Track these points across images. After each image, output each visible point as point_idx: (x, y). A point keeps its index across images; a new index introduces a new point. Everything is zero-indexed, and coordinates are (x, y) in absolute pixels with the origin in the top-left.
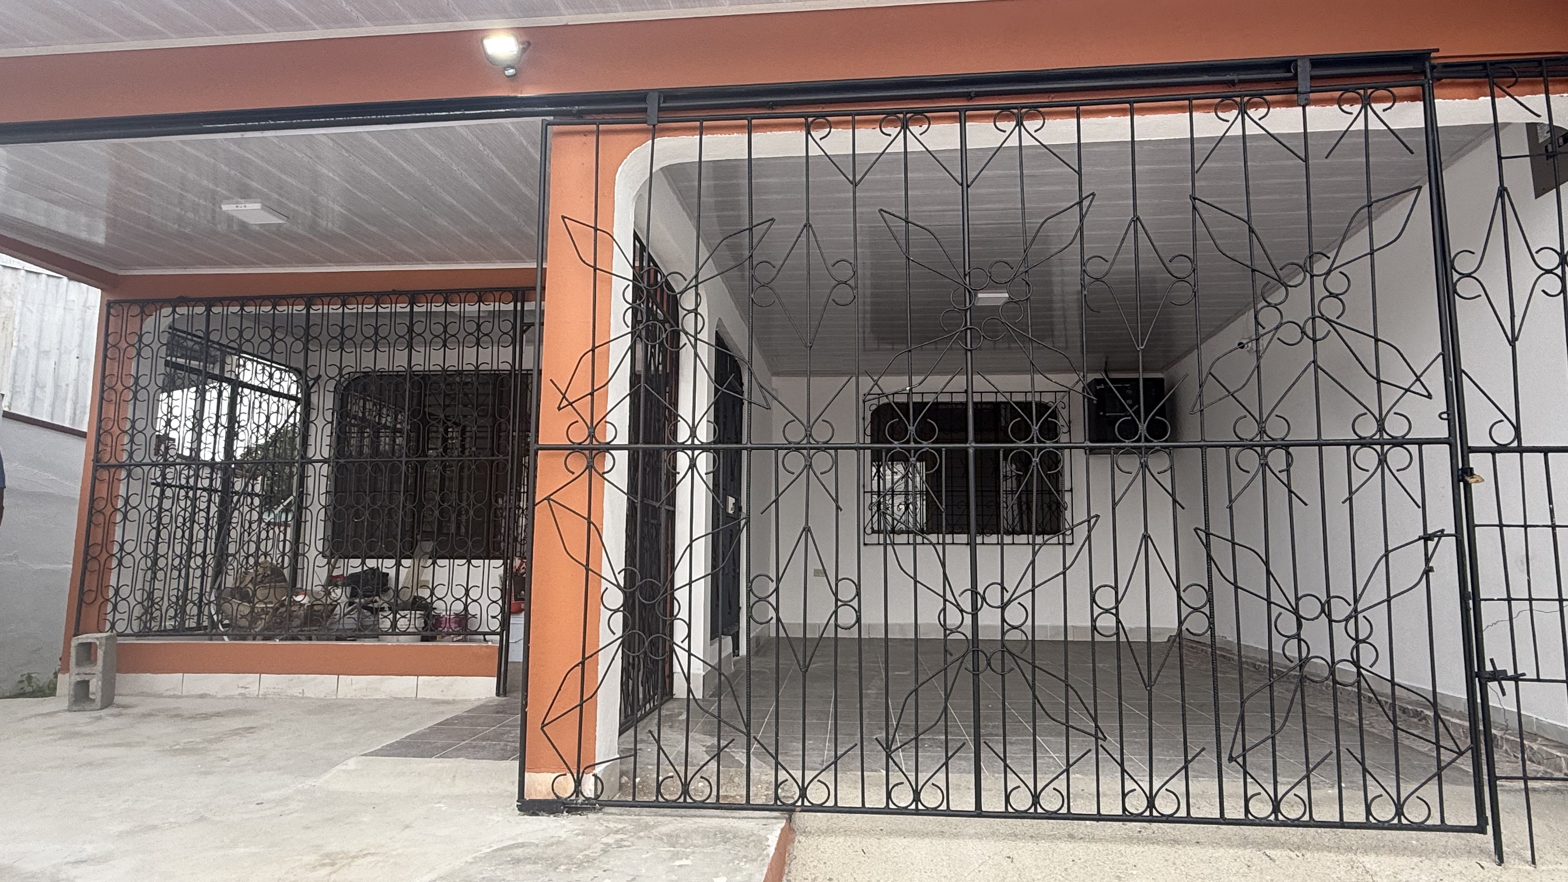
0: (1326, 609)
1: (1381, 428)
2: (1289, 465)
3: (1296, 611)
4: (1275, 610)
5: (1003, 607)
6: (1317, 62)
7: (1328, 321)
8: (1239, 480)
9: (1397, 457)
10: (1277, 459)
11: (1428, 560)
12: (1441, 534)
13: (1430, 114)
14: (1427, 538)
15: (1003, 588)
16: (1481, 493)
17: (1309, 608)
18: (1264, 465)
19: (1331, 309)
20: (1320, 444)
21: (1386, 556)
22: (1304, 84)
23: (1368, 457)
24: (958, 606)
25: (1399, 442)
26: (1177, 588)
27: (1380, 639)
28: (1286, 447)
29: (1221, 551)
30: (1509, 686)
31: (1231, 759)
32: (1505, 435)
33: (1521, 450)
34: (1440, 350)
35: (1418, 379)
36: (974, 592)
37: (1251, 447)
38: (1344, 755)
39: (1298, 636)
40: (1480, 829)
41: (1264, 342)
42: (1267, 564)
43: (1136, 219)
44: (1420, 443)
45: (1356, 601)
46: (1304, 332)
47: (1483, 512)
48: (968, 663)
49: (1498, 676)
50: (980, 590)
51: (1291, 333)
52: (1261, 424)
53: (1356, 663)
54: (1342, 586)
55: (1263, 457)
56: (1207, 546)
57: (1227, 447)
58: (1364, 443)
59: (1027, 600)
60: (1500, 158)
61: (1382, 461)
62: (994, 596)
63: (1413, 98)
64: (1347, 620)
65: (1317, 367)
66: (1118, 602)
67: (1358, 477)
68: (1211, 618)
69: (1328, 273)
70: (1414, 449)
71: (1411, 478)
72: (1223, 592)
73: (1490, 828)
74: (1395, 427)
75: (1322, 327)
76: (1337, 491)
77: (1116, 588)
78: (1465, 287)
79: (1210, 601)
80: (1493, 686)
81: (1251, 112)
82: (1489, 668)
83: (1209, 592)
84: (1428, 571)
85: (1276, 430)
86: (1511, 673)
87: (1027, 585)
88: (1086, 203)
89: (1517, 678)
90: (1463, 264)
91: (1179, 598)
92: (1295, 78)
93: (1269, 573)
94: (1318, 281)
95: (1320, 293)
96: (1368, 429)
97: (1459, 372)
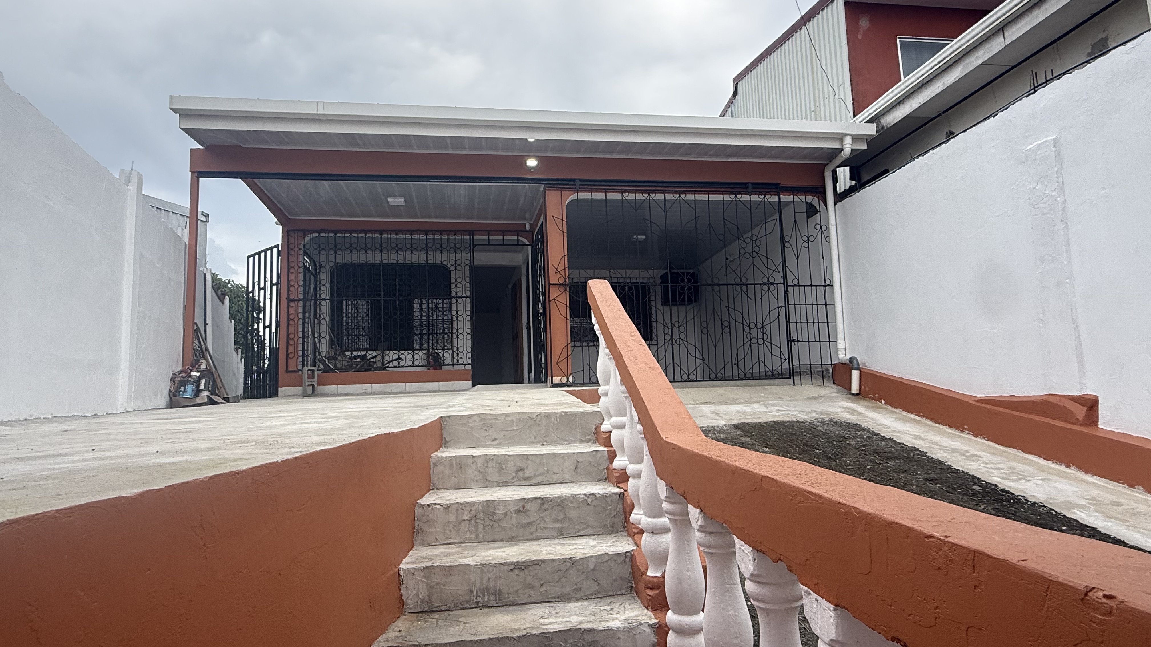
0: (756, 325)
1: (768, 280)
2: (747, 290)
3: (749, 327)
4: (745, 326)
5: (679, 327)
6: (753, 184)
7: (756, 252)
8: (736, 293)
9: (772, 287)
10: (745, 287)
11: (779, 313)
12: (782, 306)
13: (779, 198)
14: (778, 308)
15: (679, 322)
16: (791, 296)
17: (752, 326)
18: (742, 290)
19: (757, 249)
20: (755, 284)
21: (770, 312)
22: (750, 190)
23: (765, 288)
24: (667, 327)
25: (772, 284)
26: (721, 321)
27: (768, 333)
28: (747, 285)
29: (732, 312)
30: (796, 343)
31: (735, 364)
32: (796, 282)
33: (799, 286)
34: (781, 261)
35: (777, 268)
36: (671, 323)
37: (738, 285)
38: (760, 362)
39: (750, 333)
40: (790, 378)
41: (741, 257)
42: (742, 315)
43: (710, 224)
44: (777, 284)
45: (763, 323)
46: (750, 255)
47: (791, 301)
48: (671, 342)
49: (794, 341)
50: (673, 322)
51: (748, 256)
52: (741, 279)
53: (763, 339)
54: (760, 320)
55: (741, 287)
56: (728, 310)
57: (733, 285)
58: (764, 284)
59: (685, 325)
60: (795, 212)
61: (769, 288)
62: (677, 325)
63: (775, 195)
64: (761, 328)
65: (754, 265)
66: (707, 325)
67: (763, 292)
68: (730, 329)
69: (756, 240)
70: (776, 285)
71: (775, 293)
72: (732, 322)
73: (792, 377)
74: (772, 280)
75: (755, 254)
76: (758, 296)
77: (707, 322)
78: (787, 245)
79: (729, 325)
80: (793, 343)
81: (737, 196)
82: (792, 339)
83: (729, 322)
84: (779, 315)
85: (744, 281)
86: (796, 340)
87: (685, 322)
88: (697, 219)
89: (798, 341)
90: (787, 239)
91: (722, 324)
92: (748, 187)
93: (743, 317)
94: (754, 242)
95: (754, 245)
96: (765, 281)
97: (786, 266)
